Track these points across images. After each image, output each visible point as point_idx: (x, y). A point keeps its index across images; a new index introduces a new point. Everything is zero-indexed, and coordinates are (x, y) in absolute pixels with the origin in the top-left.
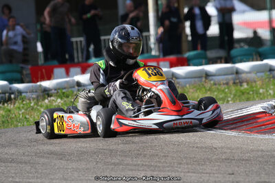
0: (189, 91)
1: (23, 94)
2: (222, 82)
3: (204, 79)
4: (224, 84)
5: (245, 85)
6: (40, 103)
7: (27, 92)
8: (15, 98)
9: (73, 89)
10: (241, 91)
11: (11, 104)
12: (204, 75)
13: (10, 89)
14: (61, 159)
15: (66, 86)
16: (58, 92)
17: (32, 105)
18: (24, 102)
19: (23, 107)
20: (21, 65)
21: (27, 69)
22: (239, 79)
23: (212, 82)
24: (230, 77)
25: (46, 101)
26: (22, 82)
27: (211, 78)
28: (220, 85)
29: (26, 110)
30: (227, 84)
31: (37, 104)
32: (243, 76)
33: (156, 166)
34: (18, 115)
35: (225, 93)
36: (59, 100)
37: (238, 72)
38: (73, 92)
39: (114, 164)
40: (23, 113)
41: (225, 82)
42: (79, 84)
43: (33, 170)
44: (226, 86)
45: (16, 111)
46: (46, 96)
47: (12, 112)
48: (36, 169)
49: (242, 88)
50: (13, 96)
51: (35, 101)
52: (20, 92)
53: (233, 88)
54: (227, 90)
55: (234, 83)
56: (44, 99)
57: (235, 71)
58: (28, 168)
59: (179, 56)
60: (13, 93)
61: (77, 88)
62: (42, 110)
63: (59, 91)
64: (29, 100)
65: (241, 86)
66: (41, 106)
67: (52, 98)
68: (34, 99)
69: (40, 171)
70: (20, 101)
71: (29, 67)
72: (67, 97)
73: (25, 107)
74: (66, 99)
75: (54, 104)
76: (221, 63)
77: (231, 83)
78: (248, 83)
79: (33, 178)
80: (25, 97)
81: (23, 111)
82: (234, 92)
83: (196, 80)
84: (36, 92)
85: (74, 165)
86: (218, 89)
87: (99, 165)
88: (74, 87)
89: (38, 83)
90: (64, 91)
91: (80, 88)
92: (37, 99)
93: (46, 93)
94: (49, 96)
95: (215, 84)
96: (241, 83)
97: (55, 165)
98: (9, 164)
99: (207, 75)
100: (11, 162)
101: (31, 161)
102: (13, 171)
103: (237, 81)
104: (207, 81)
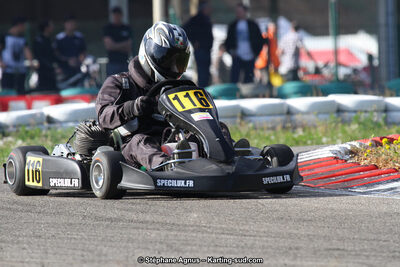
2: (265, 126)
3: (238, 120)
4: (268, 129)
5: (300, 132)
9: (41, 127)
10: (294, 139)
12: (239, 114)
15: (32, 121)
16: (18, 131)
22: (291, 121)
23: (251, 125)
24: (278, 119)
27: (249, 119)
28: (262, 129)
30: (273, 128)
32: (298, 118)
35: (271, 141)
36: (20, 142)
37: (290, 112)
38: (41, 131)
41: (270, 126)
42: (50, 120)
44: (271, 132)
49: (296, 136)
53: (282, 135)
54: (272, 137)
55: (284, 128)
57: (285, 110)
61: (46, 125)
63: (21, 129)
65: (294, 132)
67: (10, 139)
72: (32, 137)
75: (12, 147)
76: (264, 97)
77: (279, 128)
78: (304, 128)
83: (228, 120)
86: (259, 135)
88: (42, 124)
90: (27, 128)
91: (52, 126)
93: (1, 130)
94: (5, 135)
95: (255, 128)
96: (294, 128)
99: (244, 114)
103: (289, 125)
104: (243, 123)
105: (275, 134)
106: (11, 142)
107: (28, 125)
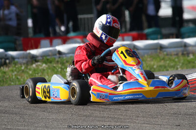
0: (146, 60)
1: (16, 60)
2: (173, 53)
3: (159, 51)
4: (175, 55)
5: (191, 56)
6: (29, 67)
7: (18, 58)
8: (9, 63)
9: (55, 57)
10: (188, 61)
11: (6, 67)
12: (159, 47)
13: (6, 55)
14: (44, 111)
15: (50, 54)
16: (43, 59)
17: (23, 68)
18: (17, 66)
19: (15, 70)
20: (15, 37)
21: (20, 40)
22: (186, 51)
23: (165, 53)
24: (180, 49)
25: (34, 65)
26: (15, 50)
27: (164, 50)
28: (171, 55)
29: (18, 72)
30: (177, 55)
31: (26, 67)
32: (190, 49)
33: (119, 118)
34: (11, 76)
35: (176, 62)
36: (44, 65)
37: (186, 45)
38: (55, 59)
39: (86, 116)
40: (15, 75)
41: (175, 53)
42: (60, 53)
43: (22, 120)
44: (176, 56)
45: (10, 73)
46: (34, 62)
47: (7, 74)
48: (24, 118)
49: (189, 58)
50: (7, 61)
51: (26, 65)
52: (13, 58)
53: (182, 58)
54: (177, 60)
55: (183, 54)
56: (32, 64)
57: (183, 44)
58: (18, 118)
59: (140, 32)
60: (7, 59)
61: (58, 55)
62: (30, 72)
63: (45, 58)
64: (21, 64)
65: (188, 56)
66: (30, 70)
67: (39, 63)
68: (24, 64)
69: (27, 120)
70: (13, 65)
71: (21, 38)
72: (51, 62)
73: (17, 70)
74: (49, 64)
75: (40, 68)
76: (173, 38)
77: (180, 54)
78: (193, 53)
79: (21, 125)
80: (17, 62)
81: (15, 73)
82: (182, 61)
83: (153, 51)
84: (26, 58)
85: (54, 116)
86: (170, 59)
87: (74, 117)
88: (56, 55)
89: (28, 51)
90: (48, 58)
91: (61, 56)
92: (27, 64)
93: (34, 59)
94: (36, 61)
95: (167, 55)
96: (188, 54)
97: (39, 116)
98: (3, 115)
99: (161, 47)
100: (4, 113)
101: (21, 113)
102: (6, 120)
103: (185, 53)
104: (161, 52)
105: (178, 58)
106: (39, 65)
107: (49, 56)
